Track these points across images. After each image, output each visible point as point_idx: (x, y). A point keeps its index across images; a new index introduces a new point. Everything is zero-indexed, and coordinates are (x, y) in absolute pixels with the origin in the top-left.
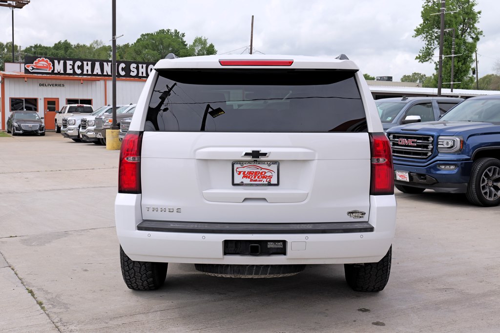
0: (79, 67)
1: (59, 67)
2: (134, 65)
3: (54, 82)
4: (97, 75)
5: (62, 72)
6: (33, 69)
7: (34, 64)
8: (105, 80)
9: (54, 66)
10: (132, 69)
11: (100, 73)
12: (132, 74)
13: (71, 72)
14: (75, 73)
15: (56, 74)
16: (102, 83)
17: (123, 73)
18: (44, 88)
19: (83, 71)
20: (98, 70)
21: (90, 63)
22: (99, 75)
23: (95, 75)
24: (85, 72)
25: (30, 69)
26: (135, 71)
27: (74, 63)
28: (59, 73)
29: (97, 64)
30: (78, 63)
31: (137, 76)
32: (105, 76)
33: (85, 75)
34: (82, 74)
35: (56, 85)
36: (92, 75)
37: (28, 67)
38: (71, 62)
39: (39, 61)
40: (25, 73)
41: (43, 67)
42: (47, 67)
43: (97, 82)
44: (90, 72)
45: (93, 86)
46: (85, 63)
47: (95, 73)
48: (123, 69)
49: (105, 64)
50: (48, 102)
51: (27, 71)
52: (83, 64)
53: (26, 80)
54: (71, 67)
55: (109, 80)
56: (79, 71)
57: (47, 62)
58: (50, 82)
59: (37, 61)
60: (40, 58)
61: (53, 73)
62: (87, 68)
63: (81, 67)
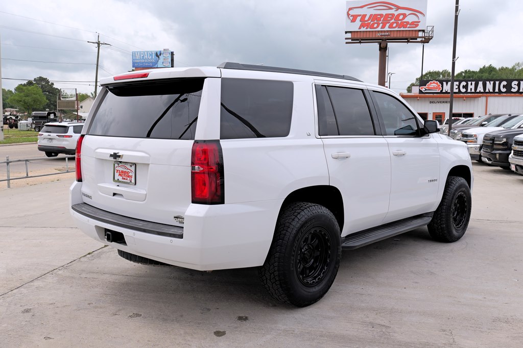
0: (464, 87)
1: (447, 88)
2: (516, 82)
3: (442, 100)
4: (480, 92)
5: (449, 91)
6: (426, 90)
7: (427, 86)
8: (486, 97)
9: (442, 87)
10: (513, 85)
11: (482, 91)
12: (513, 90)
13: (457, 91)
14: (460, 92)
15: (444, 93)
16: (484, 99)
17: (504, 90)
18: (434, 104)
19: (467, 89)
20: (480, 88)
21: (473, 83)
22: (482, 93)
23: (478, 93)
24: (469, 91)
25: (423, 90)
26: (517, 88)
27: (460, 84)
28: (446, 93)
29: (481, 84)
30: (464, 83)
31: (518, 92)
32: (487, 93)
33: (469, 93)
34: (466, 92)
35: (443, 102)
36: (475, 92)
37: (421, 88)
38: (457, 83)
39: (431, 83)
40: (419, 93)
41: (434, 88)
42: (437, 88)
43: (479, 98)
44: (473, 91)
45: (475, 102)
46: (469, 83)
47: (478, 91)
48: (504, 86)
49: (488, 83)
50: (436, 115)
51: (421, 92)
52: (467, 85)
53: (418, 98)
54: (457, 87)
55: (490, 96)
56: (463, 90)
57: (437, 84)
58: (438, 100)
59: (429, 84)
60: (432, 81)
61: (441, 92)
62: (471, 87)
63: (466, 87)
